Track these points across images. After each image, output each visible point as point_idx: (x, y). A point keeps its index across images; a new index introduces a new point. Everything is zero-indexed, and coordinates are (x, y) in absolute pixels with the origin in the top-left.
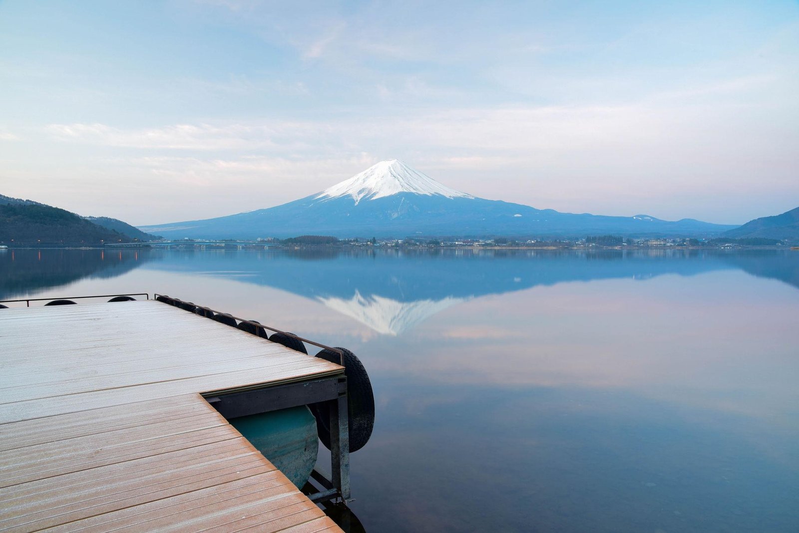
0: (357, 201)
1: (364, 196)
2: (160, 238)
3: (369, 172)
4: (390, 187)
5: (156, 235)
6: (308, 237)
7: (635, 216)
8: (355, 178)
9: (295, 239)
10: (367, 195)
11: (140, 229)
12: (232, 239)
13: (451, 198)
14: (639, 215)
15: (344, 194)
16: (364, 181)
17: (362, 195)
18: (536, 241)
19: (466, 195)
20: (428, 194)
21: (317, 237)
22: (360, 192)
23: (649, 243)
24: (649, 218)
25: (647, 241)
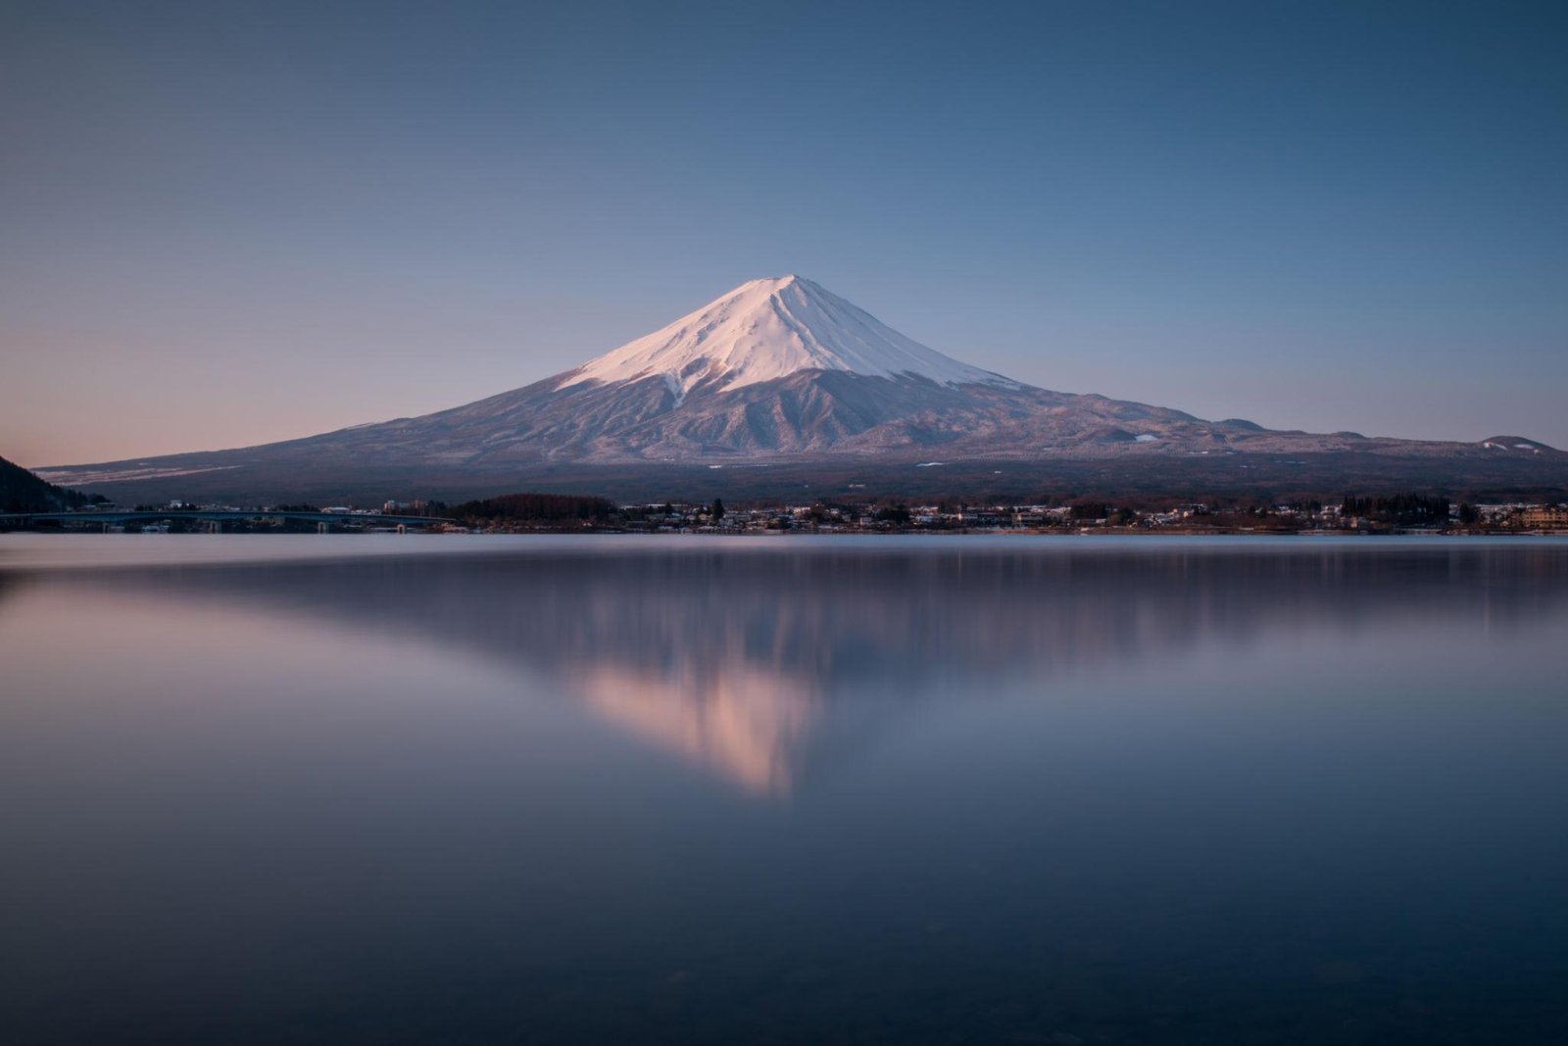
0: (679, 395)
1: (701, 383)
2: (98, 499)
3: (718, 312)
4: (774, 356)
5: (87, 493)
6: (525, 497)
7: (1487, 441)
8: (676, 328)
9: (487, 503)
10: (708, 379)
11: (41, 475)
12: (308, 503)
13: (954, 388)
14: (1498, 438)
15: (642, 374)
16: (702, 336)
17: (692, 381)
18: (1193, 511)
19: (997, 378)
20: (886, 376)
21: (553, 499)
22: (689, 370)
23: (1526, 518)
24: (1527, 446)
25: (1521, 511)
